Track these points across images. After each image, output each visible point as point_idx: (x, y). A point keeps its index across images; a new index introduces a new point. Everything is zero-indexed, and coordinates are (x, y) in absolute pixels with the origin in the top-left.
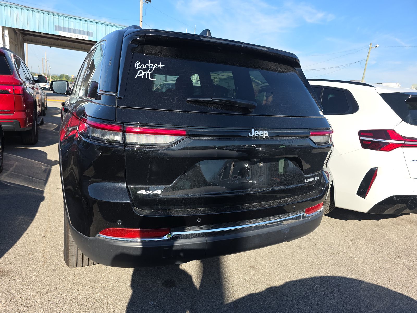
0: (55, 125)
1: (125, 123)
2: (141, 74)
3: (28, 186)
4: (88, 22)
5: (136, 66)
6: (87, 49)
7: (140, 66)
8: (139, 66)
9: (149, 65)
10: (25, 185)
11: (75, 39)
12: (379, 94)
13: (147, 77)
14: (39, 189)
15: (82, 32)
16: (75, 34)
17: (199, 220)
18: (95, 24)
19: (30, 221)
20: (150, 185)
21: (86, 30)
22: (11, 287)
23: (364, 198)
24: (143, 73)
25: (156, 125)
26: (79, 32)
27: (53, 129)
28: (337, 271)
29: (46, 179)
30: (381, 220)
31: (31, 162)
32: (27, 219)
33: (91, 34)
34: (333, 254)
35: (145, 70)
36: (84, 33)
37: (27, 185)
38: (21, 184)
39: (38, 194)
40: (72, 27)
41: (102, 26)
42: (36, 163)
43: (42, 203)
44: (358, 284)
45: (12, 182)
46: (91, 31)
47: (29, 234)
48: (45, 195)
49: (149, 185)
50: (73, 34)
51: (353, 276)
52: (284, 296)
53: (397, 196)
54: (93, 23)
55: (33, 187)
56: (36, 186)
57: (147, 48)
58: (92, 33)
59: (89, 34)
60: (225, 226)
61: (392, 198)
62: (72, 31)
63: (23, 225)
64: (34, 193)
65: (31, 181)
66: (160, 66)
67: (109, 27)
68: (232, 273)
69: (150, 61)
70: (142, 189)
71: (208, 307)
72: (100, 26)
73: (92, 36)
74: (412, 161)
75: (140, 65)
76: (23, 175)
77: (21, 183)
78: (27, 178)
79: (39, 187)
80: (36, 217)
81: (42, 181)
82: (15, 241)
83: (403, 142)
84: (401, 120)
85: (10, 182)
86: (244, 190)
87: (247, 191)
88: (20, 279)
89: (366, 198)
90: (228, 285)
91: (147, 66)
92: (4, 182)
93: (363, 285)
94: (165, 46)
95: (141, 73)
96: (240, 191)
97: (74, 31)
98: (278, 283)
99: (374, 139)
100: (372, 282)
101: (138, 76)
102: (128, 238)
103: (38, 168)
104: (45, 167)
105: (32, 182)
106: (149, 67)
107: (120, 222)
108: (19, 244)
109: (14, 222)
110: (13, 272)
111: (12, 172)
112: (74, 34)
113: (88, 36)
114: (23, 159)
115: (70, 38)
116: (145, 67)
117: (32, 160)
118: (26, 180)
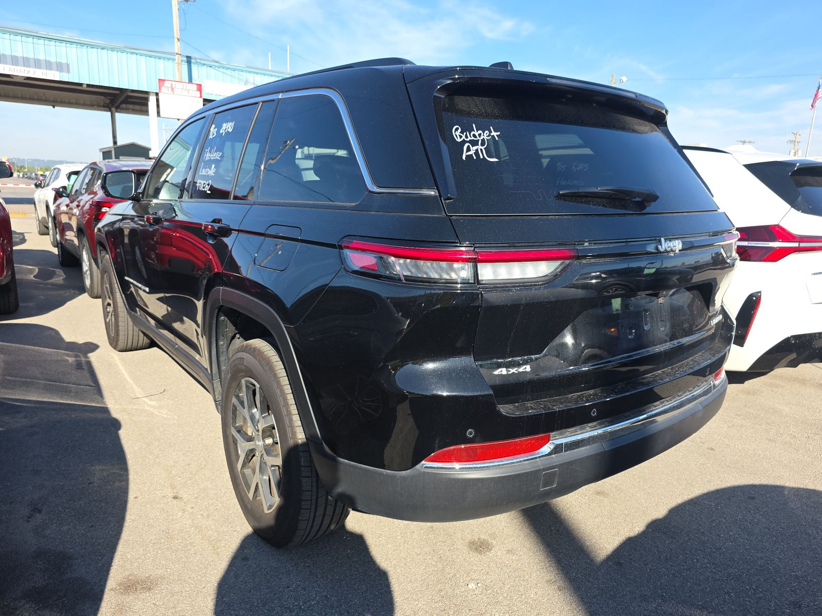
0: (31, 267)
1: (477, 245)
2: (470, 150)
3: (65, 402)
4: (56, 43)
5: (456, 136)
6: (51, 99)
7: (464, 137)
8: (461, 137)
9: (477, 134)
10: (57, 401)
11: (25, 79)
12: (744, 165)
13: (482, 157)
14: (94, 405)
15: (43, 65)
16: (29, 69)
17: (594, 413)
18: (73, 46)
19: (122, 472)
20: (512, 357)
21: (53, 60)
22: (180, 609)
23: (742, 346)
24: (473, 149)
25: (517, 245)
26: (37, 64)
27: (32, 276)
28: (736, 477)
29: (95, 383)
30: (747, 383)
31: (34, 350)
32: (113, 469)
33: (65, 67)
34: (712, 449)
35: (475, 143)
36: (49, 65)
37: (61, 398)
38: (45, 400)
39: (100, 416)
40: (19, 54)
41: (90, 50)
42: (48, 352)
43: (122, 433)
44: (779, 492)
45: (22, 398)
46: (64, 61)
47: (140, 498)
48: (115, 414)
49: (510, 358)
50: (23, 68)
51: (764, 481)
52: (681, 532)
53: (796, 337)
54: (68, 45)
55: (78, 402)
56: (82, 400)
57: (462, 102)
58: (68, 65)
59: (60, 67)
60: (625, 417)
61: (787, 341)
62: (21, 61)
63: (114, 482)
64: (90, 415)
65: (65, 392)
66: (494, 133)
67: (105, 51)
68: (573, 509)
69: (474, 125)
70: (499, 366)
71: (574, 574)
72: (84, 49)
73: (68, 72)
74: (813, 274)
75: (461, 135)
76: (35, 381)
77: (43, 398)
78: (49, 385)
79: (89, 400)
80: (130, 462)
81: (88, 387)
82: (121, 516)
83: (795, 245)
84: (789, 207)
85: (16, 398)
86: (644, 350)
87: (649, 350)
88: (187, 590)
89: (745, 345)
90: (582, 531)
91: (474, 136)
92: (3, 401)
93: (787, 493)
94: (487, 97)
95: (468, 149)
96: (639, 353)
97: (26, 62)
98: (660, 512)
99: (748, 244)
100: (796, 486)
101: (467, 156)
102: (482, 462)
103: (57, 361)
104: (73, 359)
105: (67, 393)
106: (478, 136)
107: (471, 433)
108: (133, 521)
109: (89, 479)
110: (163, 578)
111: (6, 375)
112: (25, 68)
113: (58, 72)
114: (11, 347)
115: (13, 78)
116: (471, 137)
117: (33, 347)
118: (48, 389)
